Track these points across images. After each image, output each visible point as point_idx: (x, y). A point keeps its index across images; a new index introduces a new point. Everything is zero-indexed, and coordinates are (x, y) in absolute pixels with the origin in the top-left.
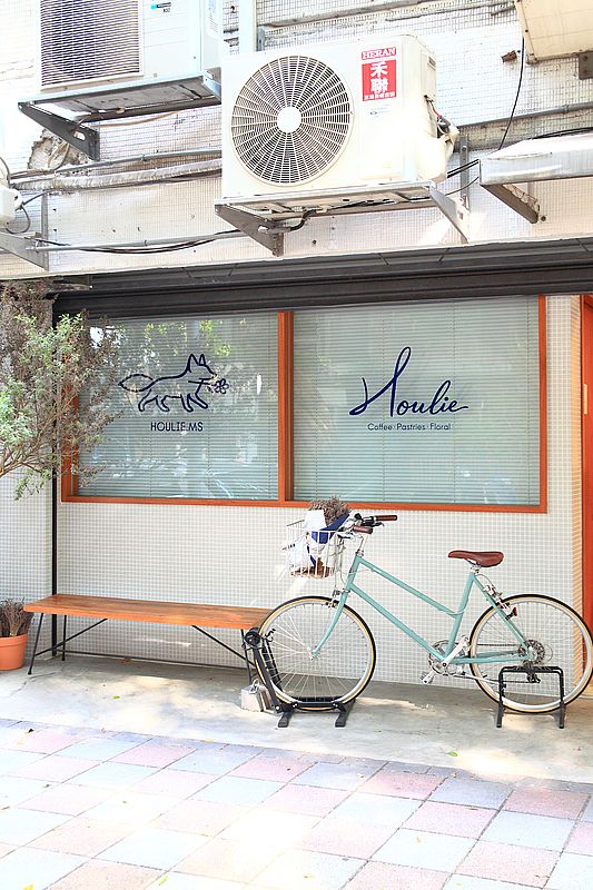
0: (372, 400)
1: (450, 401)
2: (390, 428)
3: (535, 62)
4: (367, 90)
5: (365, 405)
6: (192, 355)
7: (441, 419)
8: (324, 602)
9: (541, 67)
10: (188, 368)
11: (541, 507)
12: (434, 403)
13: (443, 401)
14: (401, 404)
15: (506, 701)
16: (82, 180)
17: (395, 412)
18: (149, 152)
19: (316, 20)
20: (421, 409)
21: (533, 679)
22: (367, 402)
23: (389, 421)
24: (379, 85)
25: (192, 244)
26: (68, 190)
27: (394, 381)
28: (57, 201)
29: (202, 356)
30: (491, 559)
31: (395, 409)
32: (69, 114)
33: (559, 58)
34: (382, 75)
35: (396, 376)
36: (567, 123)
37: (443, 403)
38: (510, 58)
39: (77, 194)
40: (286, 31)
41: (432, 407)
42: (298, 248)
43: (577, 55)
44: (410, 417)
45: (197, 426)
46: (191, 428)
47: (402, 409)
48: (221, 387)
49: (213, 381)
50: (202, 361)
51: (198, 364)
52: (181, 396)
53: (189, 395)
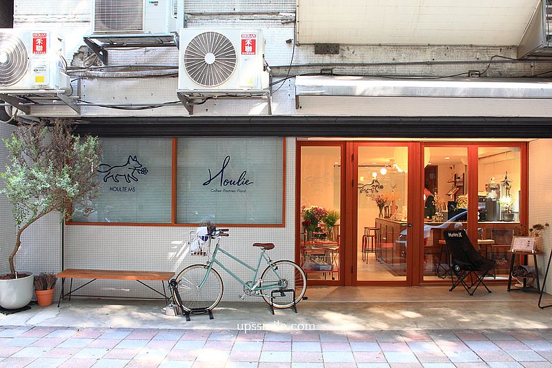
0: (213, 179)
1: (246, 180)
2: (220, 191)
3: (299, 45)
4: (243, 50)
5: (210, 181)
6: (130, 156)
7: (242, 187)
8: (203, 267)
9: (301, 47)
10: (128, 162)
11: (283, 225)
12: (239, 181)
14: (225, 181)
15: (274, 305)
16: (101, 74)
18: (132, 63)
19: (211, 14)
20: (234, 183)
21: (283, 295)
22: (211, 180)
23: (219, 188)
24: (248, 49)
25: (153, 107)
26: (91, 77)
27: (222, 171)
28: (85, 82)
29: (136, 156)
30: (269, 246)
31: (223, 183)
32: (99, 43)
33: (307, 44)
34: (250, 45)
35: (224, 168)
36: (310, 70)
37: (243, 181)
38: (289, 42)
39: (96, 79)
40: (197, 18)
41: (238, 183)
42: (199, 112)
43: (314, 44)
44: (229, 187)
45: (132, 189)
46: (130, 190)
47: (226, 183)
48: (144, 171)
49: (140, 169)
50: (135, 159)
51: (133, 160)
52: (125, 175)
53: (128, 175)
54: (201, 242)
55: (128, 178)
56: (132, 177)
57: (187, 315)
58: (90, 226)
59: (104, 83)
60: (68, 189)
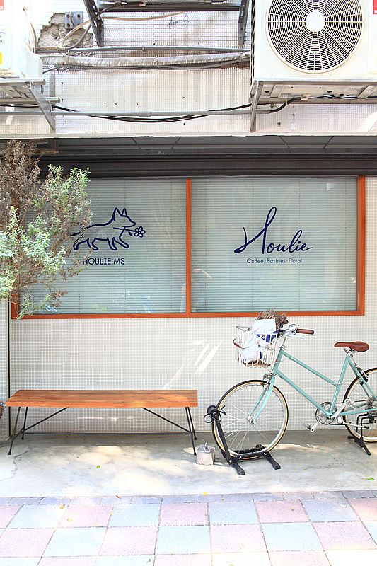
0: (250, 242)
1: (302, 244)
2: (262, 261)
5: (245, 246)
6: (116, 209)
7: (296, 255)
8: (259, 383)
10: (113, 219)
11: (361, 312)
12: (291, 245)
13: (297, 244)
14: (270, 246)
16: (94, 61)
17: (265, 251)
18: (147, 43)
20: (283, 248)
22: (247, 244)
23: (261, 256)
26: (75, 68)
27: (265, 230)
28: (64, 77)
29: (125, 209)
30: (360, 347)
31: (265, 249)
35: (267, 225)
37: (297, 245)
41: (290, 248)
42: (267, 128)
44: (276, 255)
45: (120, 261)
46: (118, 261)
47: (270, 249)
48: (140, 232)
49: (133, 228)
50: (124, 214)
51: (122, 215)
52: (108, 239)
53: (114, 238)
54: (264, 343)
55: (113, 244)
56: (119, 241)
57: (235, 462)
58: (51, 321)
59: (97, 77)
60: (47, 260)
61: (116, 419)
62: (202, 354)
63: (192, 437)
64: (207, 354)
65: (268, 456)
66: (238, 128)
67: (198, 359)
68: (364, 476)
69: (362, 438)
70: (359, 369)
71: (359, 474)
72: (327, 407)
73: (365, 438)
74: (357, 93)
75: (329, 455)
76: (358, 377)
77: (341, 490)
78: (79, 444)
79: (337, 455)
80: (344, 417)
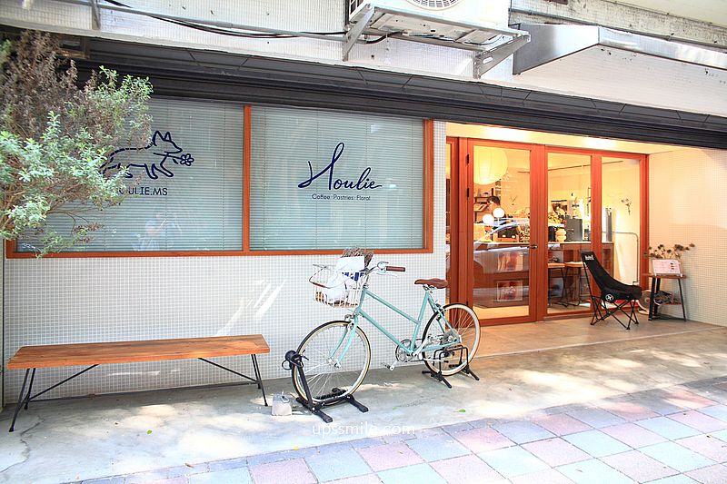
0: (315, 177)
1: (370, 181)
2: (329, 198)
5: (310, 181)
6: (157, 132)
8: (342, 324)
10: (153, 143)
11: (430, 250)
12: (359, 182)
13: (365, 181)
14: (337, 182)
17: (332, 187)
20: (350, 185)
22: (312, 179)
27: (332, 165)
29: (168, 133)
30: (440, 283)
31: (332, 185)
35: (334, 161)
37: (365, 182)
41: (358, 185)
42: (360, 58)
44: (343, 191)
45: (162, 192)
46: (156, 192)
47: (337, 185)
48: (187, 160)
49: (179, 155)
50: (167, 138)
51: (164, 140)
52: (145, 166)
53: (153, 166)
54: (352, 282)
55: (152, 171)
56: (161, 169)
57: (317, 410)
58: (72, 260)
61: (157, 373)
62: (262, 296)
63: (259, 386)
64: (268, 294)
65: (350, 400)
66: (330, 55)
67: (258, 302)
68: (454, 409)
69: (440, 372)
70: (438, 305)
71: (448, 407)
72: (407, 344)
73: (444, 372)
74: (456, 36)
75: (411, 391)
76: (436, 314)
77: (439, 425)
78: (113, 407)
79: (421, 391)
80: (423, 354)
